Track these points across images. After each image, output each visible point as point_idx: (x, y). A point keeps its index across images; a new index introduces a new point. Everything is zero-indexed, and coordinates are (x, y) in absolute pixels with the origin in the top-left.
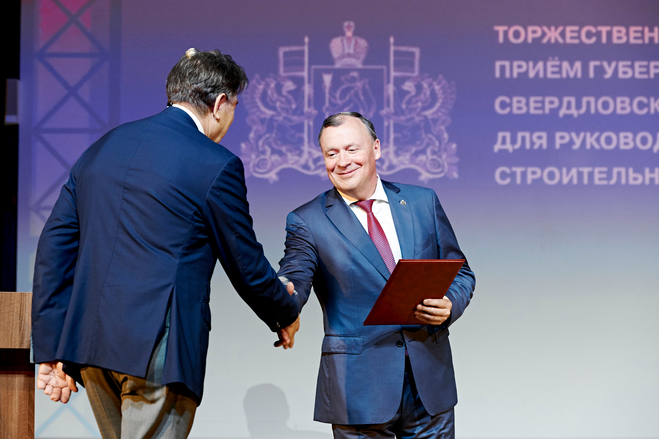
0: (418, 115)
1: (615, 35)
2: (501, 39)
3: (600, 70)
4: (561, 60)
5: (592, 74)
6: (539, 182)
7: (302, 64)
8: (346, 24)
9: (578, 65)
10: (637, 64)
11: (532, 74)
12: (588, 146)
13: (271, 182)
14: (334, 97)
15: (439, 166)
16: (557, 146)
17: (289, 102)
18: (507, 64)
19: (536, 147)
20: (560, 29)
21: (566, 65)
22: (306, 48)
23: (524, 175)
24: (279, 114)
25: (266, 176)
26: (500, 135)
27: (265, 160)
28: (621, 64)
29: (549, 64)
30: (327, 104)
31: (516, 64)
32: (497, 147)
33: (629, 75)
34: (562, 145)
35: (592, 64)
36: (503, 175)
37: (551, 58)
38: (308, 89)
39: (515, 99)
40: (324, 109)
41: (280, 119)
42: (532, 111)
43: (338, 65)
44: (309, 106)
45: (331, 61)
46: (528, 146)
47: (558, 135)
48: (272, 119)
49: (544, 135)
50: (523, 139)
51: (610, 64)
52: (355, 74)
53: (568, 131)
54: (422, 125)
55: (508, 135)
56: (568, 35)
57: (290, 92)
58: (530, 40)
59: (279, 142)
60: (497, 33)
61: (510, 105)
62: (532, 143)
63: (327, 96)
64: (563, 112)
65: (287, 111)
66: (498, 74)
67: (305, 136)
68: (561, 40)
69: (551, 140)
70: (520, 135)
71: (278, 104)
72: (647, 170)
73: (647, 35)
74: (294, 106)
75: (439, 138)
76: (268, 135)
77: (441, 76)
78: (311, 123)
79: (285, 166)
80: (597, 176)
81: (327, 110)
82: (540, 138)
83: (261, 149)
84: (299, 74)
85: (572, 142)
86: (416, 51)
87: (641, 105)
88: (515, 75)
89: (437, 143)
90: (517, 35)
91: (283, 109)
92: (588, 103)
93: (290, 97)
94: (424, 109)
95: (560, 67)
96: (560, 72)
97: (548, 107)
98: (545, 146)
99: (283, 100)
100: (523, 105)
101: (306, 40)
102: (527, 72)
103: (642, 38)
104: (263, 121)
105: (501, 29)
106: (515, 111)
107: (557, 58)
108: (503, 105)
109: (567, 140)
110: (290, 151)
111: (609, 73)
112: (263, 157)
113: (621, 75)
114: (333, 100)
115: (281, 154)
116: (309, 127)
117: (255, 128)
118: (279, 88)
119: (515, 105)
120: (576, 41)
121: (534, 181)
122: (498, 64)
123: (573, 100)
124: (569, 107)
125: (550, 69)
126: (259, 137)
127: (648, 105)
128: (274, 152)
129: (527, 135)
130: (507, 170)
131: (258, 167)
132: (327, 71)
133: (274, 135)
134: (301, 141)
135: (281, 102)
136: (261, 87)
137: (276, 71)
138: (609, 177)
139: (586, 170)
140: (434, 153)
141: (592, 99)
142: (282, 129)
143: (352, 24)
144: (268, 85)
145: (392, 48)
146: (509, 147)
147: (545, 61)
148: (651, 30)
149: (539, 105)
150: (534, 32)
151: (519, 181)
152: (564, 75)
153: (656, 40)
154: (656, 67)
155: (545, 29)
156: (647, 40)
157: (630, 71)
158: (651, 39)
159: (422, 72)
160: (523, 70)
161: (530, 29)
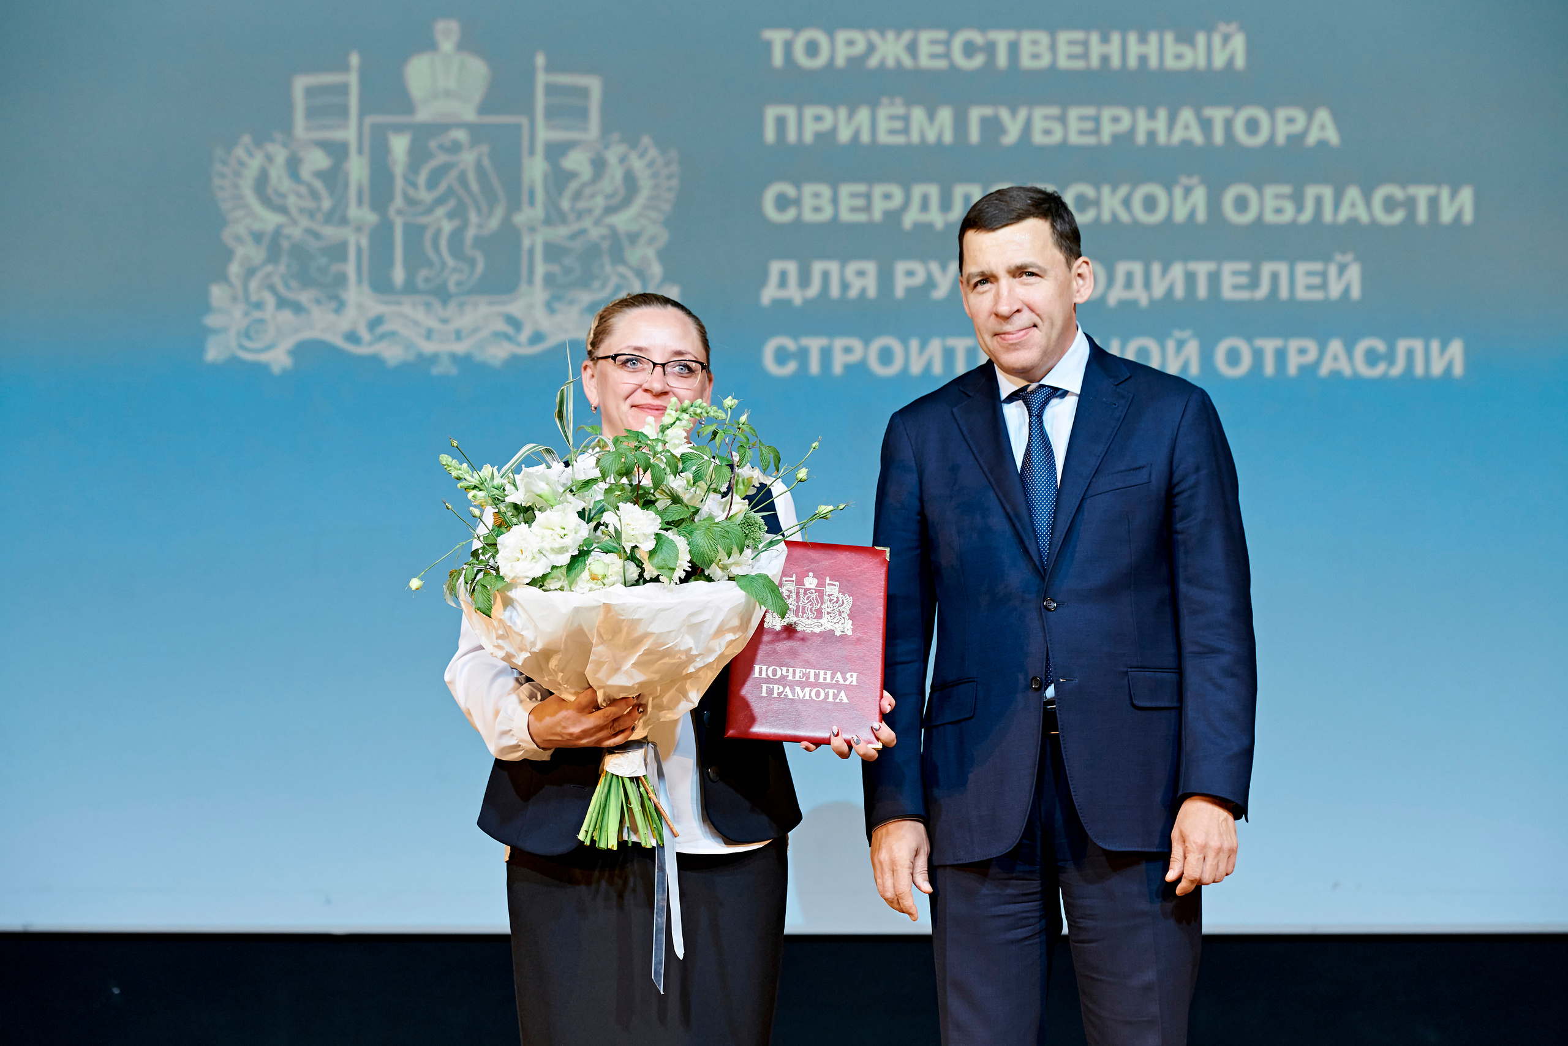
0: (597, 223)
1: (1026, 49)
2: (778, 59)
3: (992, 126)
4: (909, 103)
5: (974, 135)
6: (858, 370)
7: (343, 111)
8: (440, 26)
10: (1073, 113)
11: (844, 135)
13: (276, 370)
14: (414, 185)
16: (899, 292)
17: (315, 195)
18: (790, 112)
19: (853, 293)
20: (907, 36)
21: (918, 114)
22: (353, 79)
23: (826, 354)
24: (294, 222)
25: (264, 357)
26: (775, 267)
27: (261, 321)
28: (1038, 113)
29: (883, 113)
30: (399, 202)
31: (810, 112)
32: (769, 293)
33: (1057, 137)
34: (910, 290)
35: (976, 114)
36: (782, 356)
37: (885, 100)
38: (357, 169)
39: (808, 189)
40: (392, 212)
41: (296, 232)
42: (846, 216)
43: (423, 115)
44: (360, 203)
45: (407, 105)
46: (835, 291)
47: (901, 267)
48: (277, 233)
49: (870, 267)
50: (826, 275)
51: (1014, 113)
53: (924, 259)
54: (605, 245)
55: (792, 267)
56: (924, 49)
57: (319, 174)
58: (840, 62)
59: (294, 284)
60: (768, 45)
61: (797, 202)
62: (845, 286)
63: (399, 183)
64: (911, 218)
65: (311, 215)
66: (770, 135)
67: (350, 269)
68: (907, 62)
69: (886, 278)
70: (817, 268)
71: (292, 201)
73: (1096, 49)
74: (327, 204)
76: (269, 268)
77: (646, 140)
78: (364, 242)
79: (307, 335)
81: (399, 212)
82: (861, 274)
83: (254, 298)
84: (338, 135)
85: (930, 284)
86: (594, 84)
88: (808, 137)
90: (812, 49)
91: (302, 211)
93: (318, 185)
94: (610, 210)
95: (906, 119)
96: (906, 131)
97: (879, 207)
98: (872, 292)
99: (303, 190)
100: (825, 201)
101: (354, 60)
102: (833, 131)
103: (1085, 56)
104: (258, 237)
105: (777, 37)
106: (809, 216)
107: (898, 100)
108: (783, 203)
109: (919, 279)
110: (318, 302)
111: (1012, 134)
112: (257, 314)
113: (1038, 138)
114: (411, 192)
115: (298, 308)
116: (359, 250)
117: (240, 252)
118: (293, 165)
119: (808, 202)
120: (942, 64)
121: (848, 368)
122: (771, 113)
123: (933, 191)
124: (925, 206)
125: (883, 125)
126: (250, 272)
127: (1098, 203)
128: (282, 303)
129: (833, 267)
130: (790, 344)
131: (248, 336)
132: (399, 129)
133: (282, 268)
134: (341, 280)
135: (299, 195)
136: (255, 164)
137: (287, 127)
139: (961, 345)
141: (976, 190)
142: (299, 252)
143: (454, 26)
144: (270, 158)
146: (794, 294)
147: (874, 105)
148: (1105, 40)
149: (860, 202)
150: (850, 43)
151: (814, 367)
152: (915, 138)
153: (1116, 62)
154: (1116, 120)
155: (874, 36)
156: (1095, 62)
157: (1057, 129)
158: (1105, 59)
159: (606, 129)
160: (826, 125)
161: (842, 36)
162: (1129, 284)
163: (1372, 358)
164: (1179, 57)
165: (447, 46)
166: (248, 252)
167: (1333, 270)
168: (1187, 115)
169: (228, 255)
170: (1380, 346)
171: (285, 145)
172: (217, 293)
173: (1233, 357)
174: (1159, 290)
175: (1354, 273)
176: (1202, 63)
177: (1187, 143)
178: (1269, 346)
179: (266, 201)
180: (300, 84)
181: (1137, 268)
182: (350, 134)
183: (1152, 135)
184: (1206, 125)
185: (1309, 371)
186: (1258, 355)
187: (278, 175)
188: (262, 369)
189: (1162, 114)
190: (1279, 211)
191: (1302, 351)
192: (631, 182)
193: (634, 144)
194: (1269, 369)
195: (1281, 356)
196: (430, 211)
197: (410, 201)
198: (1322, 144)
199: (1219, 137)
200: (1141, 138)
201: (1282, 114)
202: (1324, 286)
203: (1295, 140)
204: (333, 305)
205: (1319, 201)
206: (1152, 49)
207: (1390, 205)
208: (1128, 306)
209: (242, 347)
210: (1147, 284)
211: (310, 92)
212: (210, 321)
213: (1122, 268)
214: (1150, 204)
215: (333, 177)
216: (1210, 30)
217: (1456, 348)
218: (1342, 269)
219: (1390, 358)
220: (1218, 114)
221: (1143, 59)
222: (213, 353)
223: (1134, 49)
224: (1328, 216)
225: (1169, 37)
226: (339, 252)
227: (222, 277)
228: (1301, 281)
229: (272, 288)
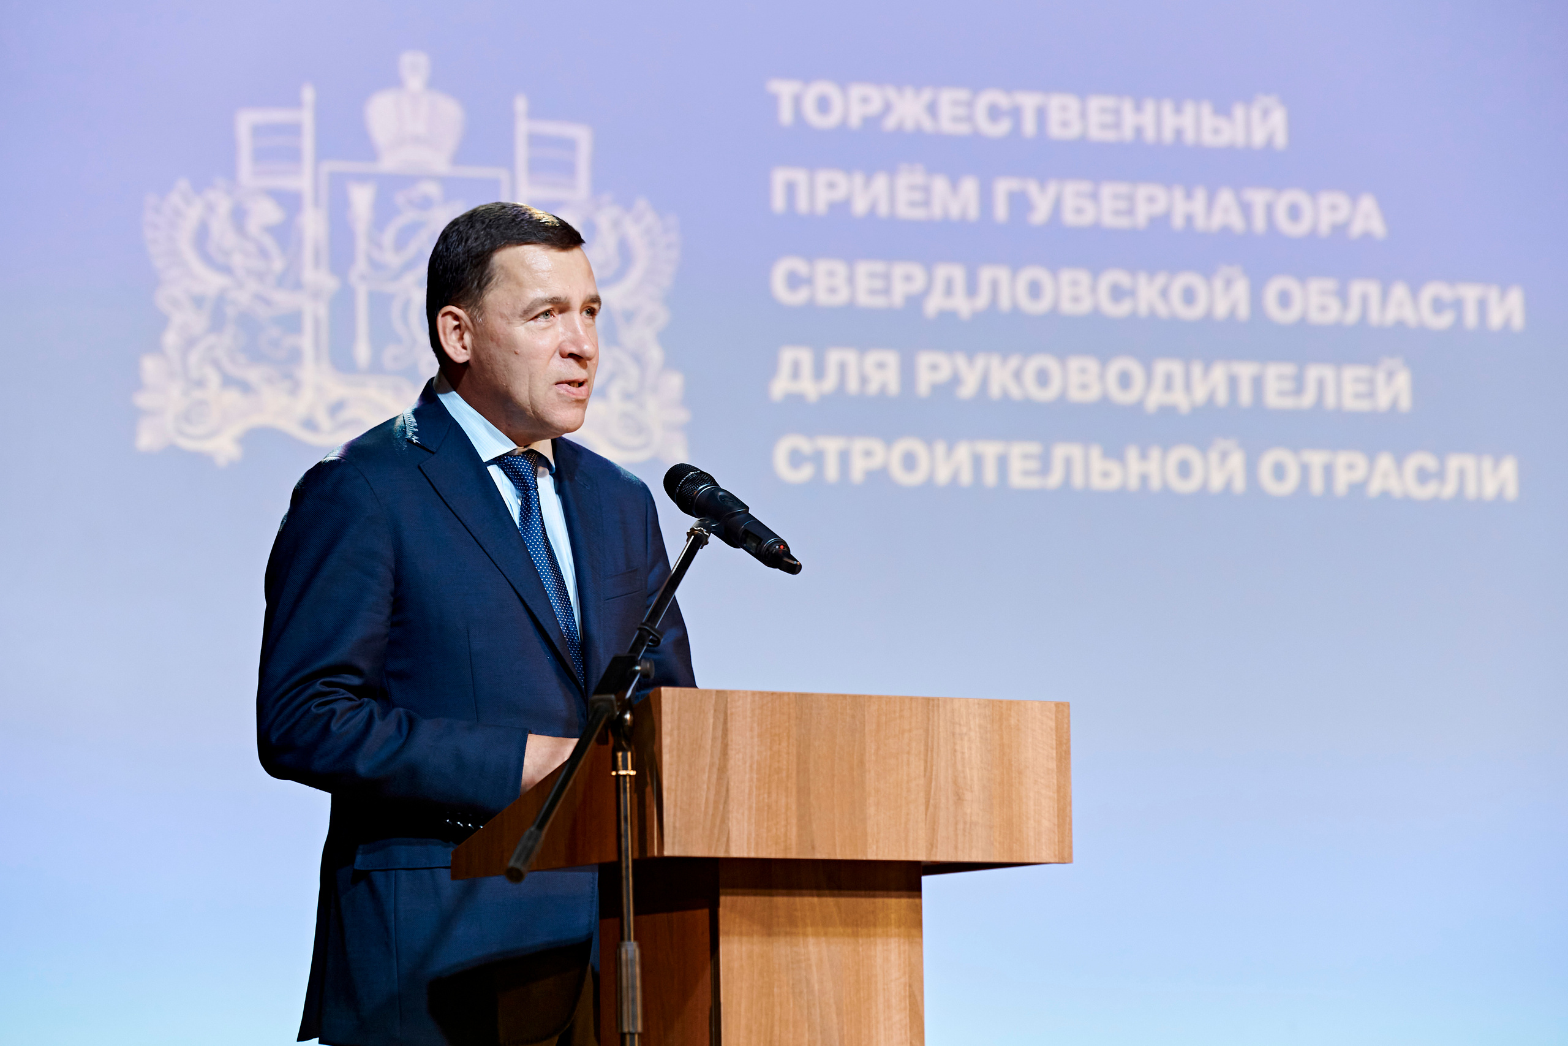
1: (1055, 116)
3: (1020, 203)
4: (930, 171)
5: (1001, 211)
6: (879, 477)
7: (294, 156)
9: (969, 187)
10: (1108, 190)
11: (860, 206)
12: (995, 391)
14: (379, 246)
15: (640, 429)
16: (923, 389)
17: (264, 253)
18: (800, 176)
19: (873, 388)
20: (927, 95)
21: (940, 185)
22: (307, 118)
23: (844, 458)
25: (207, 446)
26: (787, 356)
28: (1069, 189)
29: (901, 182)
30: (361, 265)
31: (823, 177)
32: (780, 386)
33: (1089, 217)
34: (936, 388)
35: (1003, 187)
36: (796, 459)
37: (904, 168)
39: (822, 267)
40: (354, 277)
41: (243, 298)
42: (863, 299)
43: (389, 163)
44: (317, 263)
45: (369, 151)
46: (853, 385)
47: (924, 359)
48: (221, 300)
49: (891, 359)
50: (842, 368)
51: (1043, 187)
52: (431, 189)
53: (949, 348)
55: (805, 357)
56: (946, 110)
57: (270, 230)
58: (855, 120)
60: (773, 101)
61: (809, 281)
62: (864, 380)
63: (362, 244)
64: (934, 304)
65: (260, 276)
66: (779, 202)
67: (306, 342)
68: (927, 124)
69: (908, 373)
70: (834, 357)
71: (237, 260)
72: (1132, 454)
73: (1129, 119)
74: (278, 265)
75: (638, 359)
77: (642, 204)
78: (323, 311)
79: (257, 420)
80: (1016, 466)
81: (363, 277)
82: (881, 366)
84: (288, 183)
85: (956, 380)
86: (582, 135)
87: (1118, 293)
88: (821, 207)
89: (634, 371)
90: (823, 105)
92: (995, 286)
93: (269, 242)
95: (927, 190)
96: (926, 203)
97: (900, 291)
98: (894, 387)
100: (840, 281)
101: (308, 94)
102: (848, 201)
103: (1117, 125)
104: (198, 301)
105: (784, 89)
106: (823, 298)
107: (919, 169)
108: (794, 281)
109: (944, 375)
111: (1041, 214)
112: (197, 394)
113: (1069, 218)
115: (245, 387)
118: (239, 216)
119: (822, 282)
120: (963, 129)
121: (869, 474)
122: (780, 177)
123: (958, 273)
124: (949, 290)
125: (902, 195)
126: (190, 343)
127: (1132, 293)
128: (228, 381)
129: (850, 357)
130: (804, 445)
132: (362, 178)
134: (296, 356)
136: (194, 214)
137: (230, 171)
138: (1045, 468)
139: (990, 450)
140: (627, 396)
141: (1003, 274)
142: (247, 322)
144: (210, 208)
145: (523, 127)
146: (808, 387)
147: (892, 173)
148: (1138, 108)
149: (878, 284)
150: (865, 100)
151: (832, 472)
152: (937, 211)
153: (1150, 134)
154: (1151, 200)
155: (891, 93)
156: (1128, 133)
157: (1089, 207)
158: (1139, 131)
159: (596, 191)
160: (840, 194)
161: (857, 91)
162: (1168, 386)
163: (1423, 476)
164: (1216, 131)
165: (415, 82)
167: (1381, 377)
168: (1226, 197)
169: (162, 322)
170: (1429, 462)
172: (150, 366)
173: (1279, 472)
174: (1200, 394)
175: (1403, 380)
176: (1240, 139)
177: (1226, 230)
178: (1316, 459)
179: (207, 258)
180: (246, 120)
181: (1176, 368)
182: (303, 182)
183: (1189, 219)
184: (1246, 209)
185: (1358, 489)
186: (1305, 470)
187: (221, 229)
188: (203, 460)
189: (1200, 195)
190: (1323, 309)
191: (1351, 467)
193: (627, 206)
194: (1317, 485)
195: (1329, 471)
196: (397, 276)
197: (375, 265)
198: (1367, 236)
199: (1259, 224)
200: (1178, 222)
201: (1325, 199)
202: (1371, 394)
203: (1340, 230)
205: (1365, 299)
206: (1187, 120)
207: (1438, 306)
208: (1167, 411)
210: (1188, 387)
211: (258, 131)
212: (143, 400)
213: (1162, 367)
214: (1189, 296)
216: (1248, 101)
217: (1509, 468)
218: (1390, 375)
219: (1440, 475)
220: (1259, 198)
221: (1179, 133)
222: (147, 439)
223: (1170, 122)
224: (1374, 316)
225: (1206, 110)
226: (292, 322)
227: (155, 347)
228: (1349, 388)
229: (216, 364)
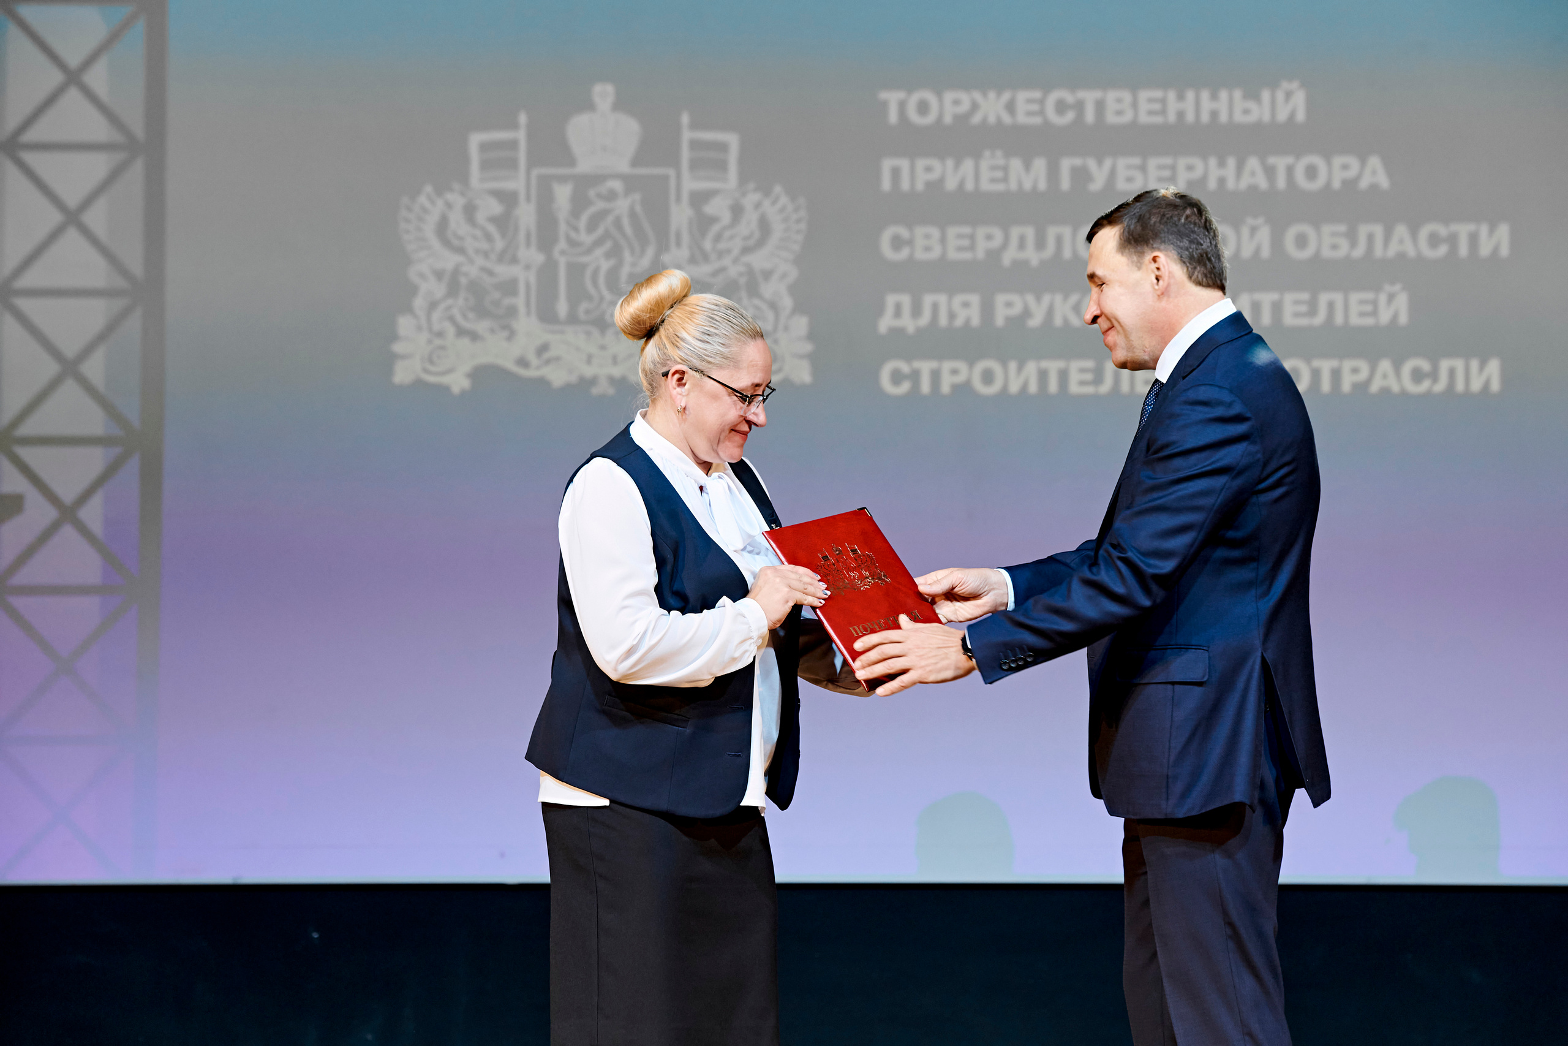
0: (735, 261)
1: (1111, 106)
3: (1081, 176)
4: (1008, 155)
5: (1065, 184)
6: (964, 389)
7: (513, 164)
10: (1153, 163)
11: (951, 184)
12: (1057, 321)
13: (456, 390)
14: (576, 229)
16: (1000, 321)
17: (489, 237)
18: (904, 164)
19: (959, 322)
20: (1006, 96)
21: (1016, 164)
22: (521, 135)
23: (936, 376)
25: (445, 380)
26: (891, 300)
28: (1122, 163)
29: (985, 164)
31: (921, 163)
32: (885, 323)
34: (1009, 319)
35: (1066, 164)
36: (897, 377)
37: (987, 153)
39: (920, 231)
40: (556, 253)
41: (473, 271)
42: (953, 255)
43: (584, 166)
44: (528, 244)
45: (571, 162)
46: (943, 321)
47: (1000, 299)
48: (456, 272)
50: (935, 307)
51: (1100, 163)
53: (1020, 291)
54: (743, 281)
55: (906, 300)
56: (1021, 107)
57: (493, 220)
58: (948, 118)
59: (471, 315)
60: (884, 105)
61: (910, 242)
62: (952, 316)
63: (563, 228)
64: (1010, 255)
65: (486, 255)
66: (886, 185)
67: (520, 302)
68: (1007, 119)
69: (987, 310)
70: (928, 300)
73: (1173, 105)
74: (499, 244)
76: (450, 302)
77: (778, 189)
78: (533, 280)
80: (1075, 378)
81: (563, 253)
82: (966, 305)
83: (436, 327)
84: (509, 185)
85: (1027, 313)
86: (732, 140)
88: (920, 186)
90: (923, 108)
91: (477, 251)
92: (1061, 239)
93: (492, 229)
94: (746, 250)
95: (1005, 169)
96: (1005, 180)
97: (982, 246)
98: (976, 321)
100: (935, 242)
102: (941, 181)
103: (1163, 112)
104: (439, 275)
105: (892, 98)
106: (920, 255)
107: (999, 153)
108: (897, 243)
109: (1017, 310)
110: (492, 331)
111: (1099, 181)
112: (438, 342)
113: (1121, 185)
114: (573, 235)
115: (474, 336)
117: (423, 287)
118: (470, 211)
119: (920, 242)
120: (1037, 120)
121: (955, 388)
122: (887, 164)
123: (1029, 232)
124: (1022, 245)
125: (985, 174)
126: (433, 306)
128: (461, 332)
129: (942, 299)
130: (904, 366)
132: (562, 179)
133: (461, 301)
134: (512, 311)
135: (475, 237)
137: (464, 179)
139: (1053, 366)
142: (476, 289)
146: (908, 324)
147: (977, 156)
148: (1181, 97)
149: (966, 242)
150: (956, 102)
151: (925, 387)
152: (1013, 186)
153: (1190, 117)
154: (1190, 168)
155: (977, 96)
156: (1172, 117)
157: (1139, 176)
158: (1181, 115)
159: (743, 179)
160: (934, 176)
161: (949, 96)
163: (1417, 376)
164: (1246, 112)
166: (430, 288)
167: (1383, 298)
168: (1253, 163)
169: (413, 290)
170: (1425, 365)
171: (463, 194)
175: (1402, 301)
176: (1267, 118)
177: (1253, 189)
178: (1326, 366)
179: (446, 243)
184: (1270, 172)
185: (1361, 388)
187: (457, 222)
188: (443, 390)
189: (1231, 162)
190: (1335, 247)
191: (1355, 371)
192: (764, 226)
193: (767, 192)
194: (1326, 386)
195: (1336, 374)
196: (589, 251)
198: (1374, 187)
199: (1281, 183)
200: (1212, 184)
201: (1338, 161)
202: (1375, 313)
203: (1350, 184)
204: (505, 334)
205: (1371, 238)
206: (1222, 105)
207: (1434, 240)
209: (426, 371)
211: (484, 147)
212: (398, 348)
215: (504, 222)
216: (1274, 86)
217: (1493, 366)
218: (1391, 297)
219: (1434, 375)
220: (1280, 163)
221: (1214, 114)
223: (1207, 105)
224: (1379, 251)
225: (1238, 94)
226: (510, 287)
227: (408, 309)
228: (1354, 309)
229: (452, 319)
